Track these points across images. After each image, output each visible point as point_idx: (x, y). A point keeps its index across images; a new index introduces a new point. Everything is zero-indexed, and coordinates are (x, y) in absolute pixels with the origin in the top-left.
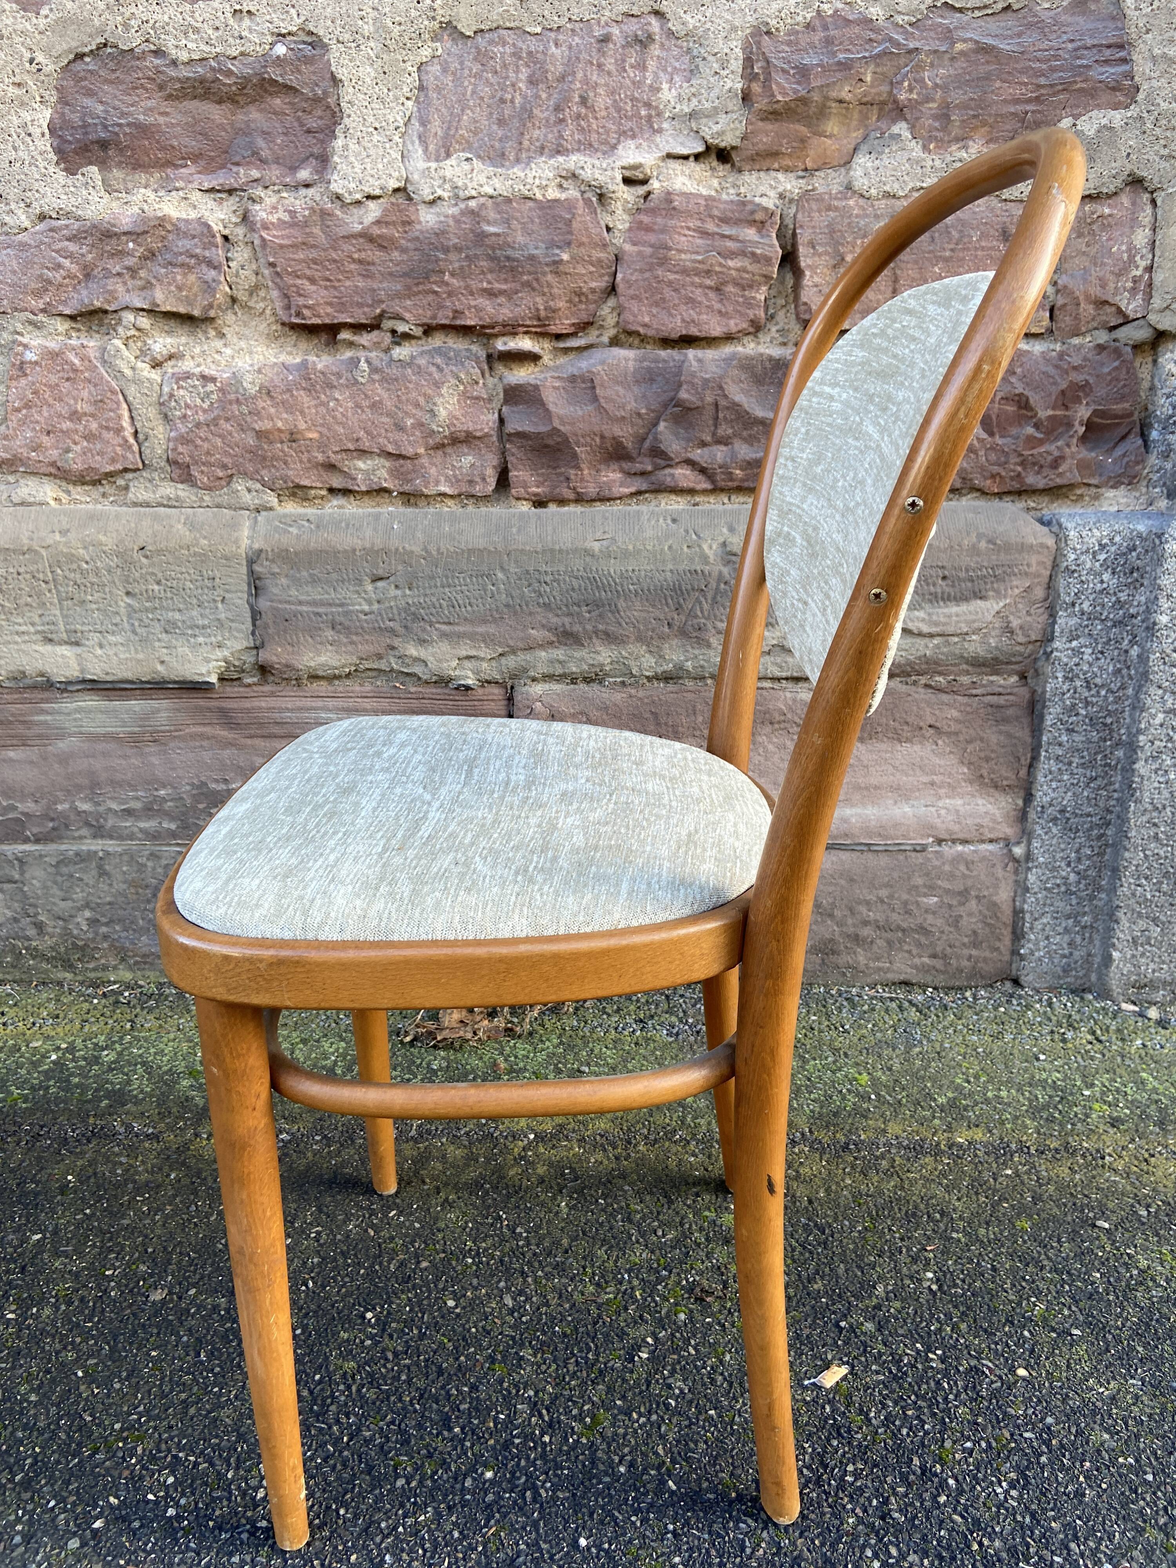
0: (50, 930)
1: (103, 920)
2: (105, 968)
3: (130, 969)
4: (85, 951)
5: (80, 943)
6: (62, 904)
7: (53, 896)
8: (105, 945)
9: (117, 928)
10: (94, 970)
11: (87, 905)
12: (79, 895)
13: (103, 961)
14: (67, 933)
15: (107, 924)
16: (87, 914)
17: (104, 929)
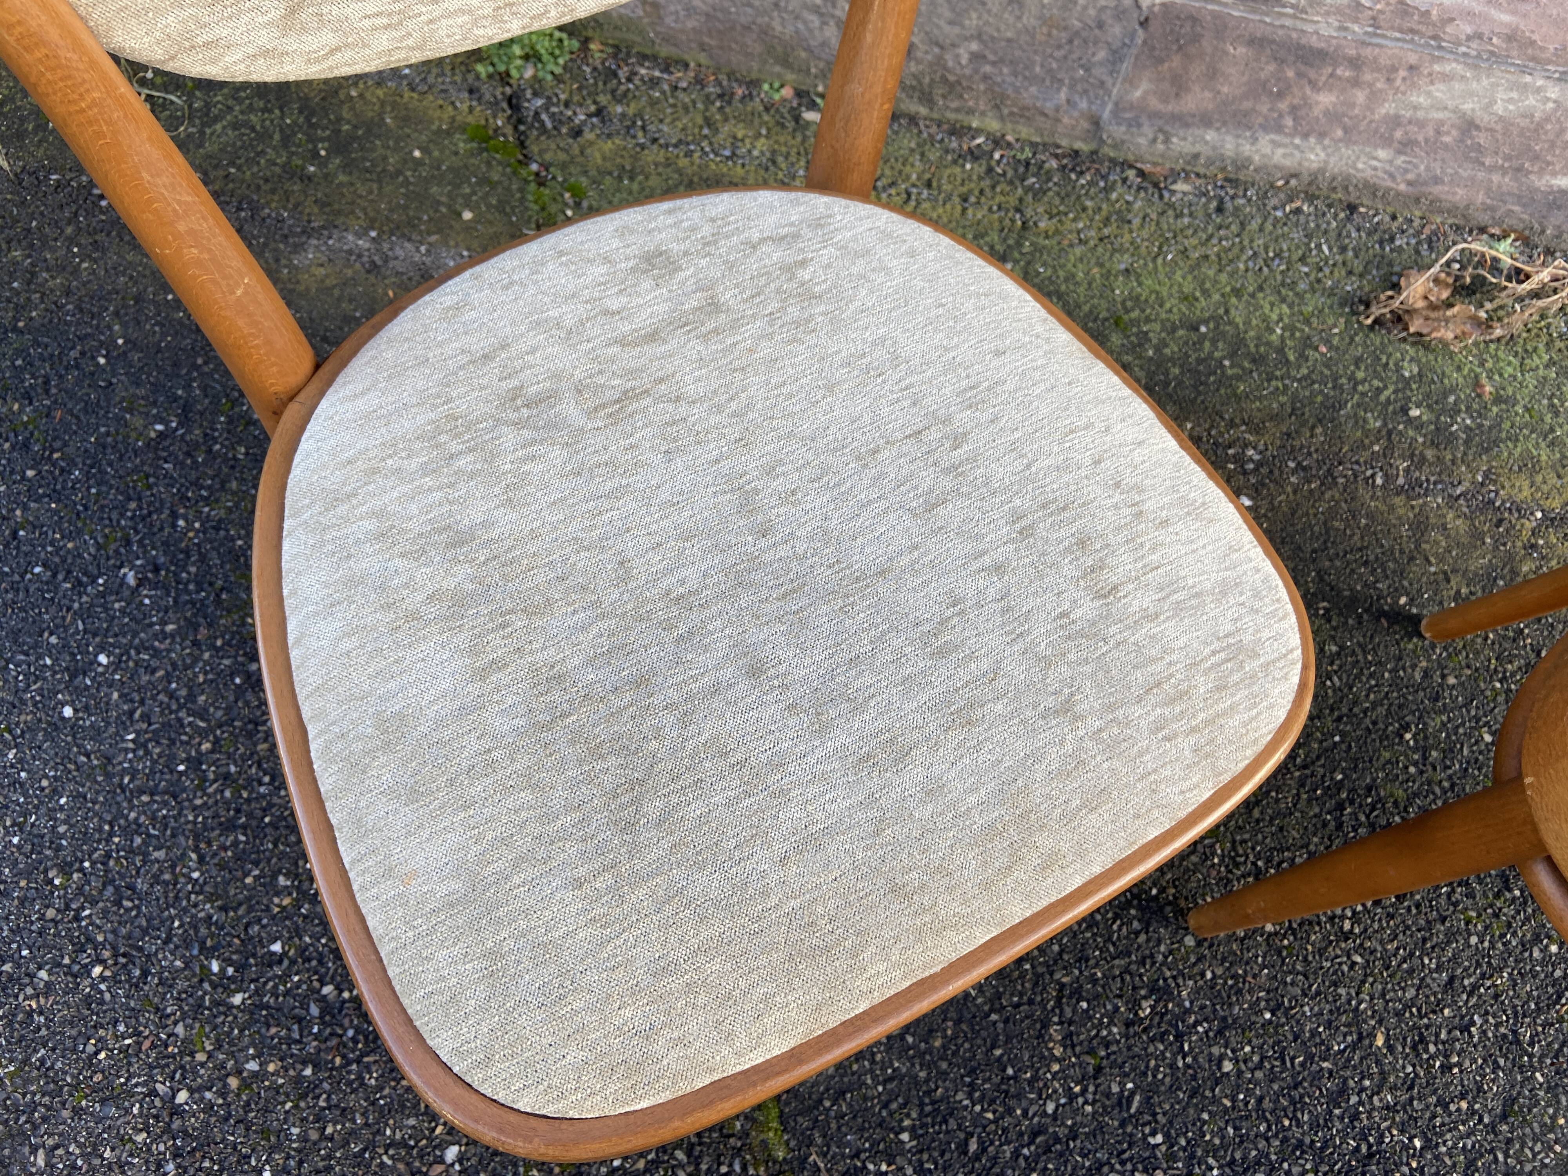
0: (919, 54)
1: (991, 57)
2: (971, 112)
3: (1002, 119)
4: (953, 88)
5: (952, 78)
6: (947, 28)
7: (939, 16)
8: (982, 87)
9: (1005, 70)
10: (957, 110)
11: (979, 37)
12: (972, 21)
13: (971, 103)
14: (939, 61)
15: (994, 64)
16: (974, 46)
17: (988, 69)
